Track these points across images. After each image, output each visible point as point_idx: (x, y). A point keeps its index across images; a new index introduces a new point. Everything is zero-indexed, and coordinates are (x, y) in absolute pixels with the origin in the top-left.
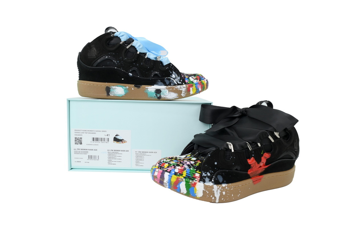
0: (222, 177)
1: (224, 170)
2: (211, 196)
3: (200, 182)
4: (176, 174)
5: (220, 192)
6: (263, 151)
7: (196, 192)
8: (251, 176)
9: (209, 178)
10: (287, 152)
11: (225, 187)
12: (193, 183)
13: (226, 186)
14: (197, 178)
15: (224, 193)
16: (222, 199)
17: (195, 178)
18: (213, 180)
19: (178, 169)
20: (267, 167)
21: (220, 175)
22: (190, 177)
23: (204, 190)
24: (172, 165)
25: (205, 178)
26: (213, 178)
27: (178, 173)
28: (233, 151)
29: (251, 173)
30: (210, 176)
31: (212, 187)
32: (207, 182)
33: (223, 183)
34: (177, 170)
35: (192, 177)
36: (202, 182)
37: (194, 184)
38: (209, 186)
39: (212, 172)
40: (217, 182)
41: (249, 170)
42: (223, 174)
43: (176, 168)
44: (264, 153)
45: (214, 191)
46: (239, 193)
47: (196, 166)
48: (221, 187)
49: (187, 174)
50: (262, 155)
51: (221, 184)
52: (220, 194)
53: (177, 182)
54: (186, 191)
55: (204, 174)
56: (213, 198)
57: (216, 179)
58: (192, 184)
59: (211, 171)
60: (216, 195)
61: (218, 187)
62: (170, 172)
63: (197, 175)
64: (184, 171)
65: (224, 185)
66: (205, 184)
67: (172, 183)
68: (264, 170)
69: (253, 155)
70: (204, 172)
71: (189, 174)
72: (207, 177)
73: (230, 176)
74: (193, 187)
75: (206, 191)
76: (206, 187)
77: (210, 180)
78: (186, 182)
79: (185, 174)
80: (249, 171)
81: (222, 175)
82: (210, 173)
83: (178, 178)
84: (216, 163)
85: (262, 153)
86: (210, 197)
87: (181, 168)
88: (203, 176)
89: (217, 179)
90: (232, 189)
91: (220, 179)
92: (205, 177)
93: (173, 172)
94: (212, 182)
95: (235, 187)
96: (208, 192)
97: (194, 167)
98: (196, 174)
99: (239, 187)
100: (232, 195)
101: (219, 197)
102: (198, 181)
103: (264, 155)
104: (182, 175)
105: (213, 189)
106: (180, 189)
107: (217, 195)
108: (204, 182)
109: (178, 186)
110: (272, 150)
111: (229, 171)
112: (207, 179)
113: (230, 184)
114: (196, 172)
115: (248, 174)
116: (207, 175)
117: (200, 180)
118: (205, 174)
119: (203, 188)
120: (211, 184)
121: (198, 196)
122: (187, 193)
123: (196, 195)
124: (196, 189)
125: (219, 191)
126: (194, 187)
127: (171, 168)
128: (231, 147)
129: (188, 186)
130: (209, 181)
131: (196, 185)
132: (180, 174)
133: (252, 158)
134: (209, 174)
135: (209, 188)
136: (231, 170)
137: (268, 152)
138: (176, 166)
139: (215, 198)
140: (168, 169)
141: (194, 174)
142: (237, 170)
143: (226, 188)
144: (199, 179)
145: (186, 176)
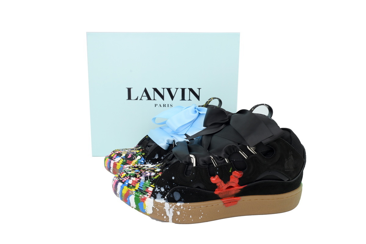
0: (179, 194)
1: (182, 187)
2: (163, 215)
3: (151, 197)
4: (129, 186)
5: (173, 212)
6: (231, 169)
7: (145, 208)
8: (220, 196)
9: (161, 194)
10: (270, 171)
11: (180, 206)
12: (143, 197)
13: (182, 205)
14: (149, 192)
15: (178, 213)
16: (177, 220)
17: (147, 193)
18: (166, 197)
19: (133, 180)
20: (242, 187)
21: (177, 191)
22: (142, 190)
23: (154, 207)
24: (129, 175)
25: (157, 194)
26: (166, 194)
27: (131, 185)
28: (194, 165)
29: (220, 193)
30: (164, 191)
31: (163, 205)
32: (158, 199)
33: (180, 201)
34: (130, 182)
35: (144, 191)
36: (153, 198)
37: (144, 199)
38: (160, 203)
39: (169, 187)
40: (171, 200)
41: (216, 189)
42: (182, 191)
43: (131, 179)
44: (232, 171)
45: (165, 210)
46: (202, 215)
47: (153, 179)
48: (174, 206)
49: (139, 187)
50: (231, 174)
51: (176, 202)
52: (173, 214)
53: (128, 195)
54: (135, 205)
55: (157, 190)
56: (165, 217)
57: (171, 196)
58: (142, 199)
59: (167, 187)
60: (168, 214)
61: (170, 205)
62: (124, 183)
63: (151, 189)
64: (137, 183)
65: (178, 204)
66: (156, 200)
67: (123, 195)
68: (240, 191)
69: (217, 173)
70: (157, 187)
71: (142, 188)
72: (159, 192)
73: (191, 194)
74: (142, 203)
75: (156, 208)
76: (156, 204)
77: (163, 197)
78: (136, 195)
79: (137, 186)
80: (217, 191)
81: (180, 192)
82: (164, 188)
83: (129, 191)
84: (173, 178)
85: (230, 171)
86: (161, 215)
87: (136, 179)
88: (155, 191)
89: (173, 196)
90: (190, 209)
91: (177, 196)
92: (157, 192)
93: (127, 184)
94: (165, 199)
95: (195, 208)
96: (158, 210)
97: (151, 180)
98: (150, 187)
99: (201, 208)
100: (191, 217)
101: (172, 217)
102: (149, 196)
103: (233, 174)
104: (135, 187)
105: (164, 207)
106: (130, 203)
107: (170, 215)
108: (155, 197)
109: (128, 199)
110: (246, 168)
111: (188, 188)
112: (159, 195)
113: (188, 203)
114: (150, 186)
115: (216, 194)
116: (160, 190)
117: (152, 196)
118: (159, 189)
119: (153, 204)
120: (162, 201)
121: (147, 213)
122: (136, 207)
123: (145, 211)
124: (145, 205)
125: (171, 210)
126: (144, 202)
127: (126, 178)
128: (194, 160)
129: (137, 200)
130: (161, 197)
131: (145, 200)
132: (133, 186)
133: (217, 176)
134: (163, 190)
135: (159, 205)
136: (191, 187)
137: (239, 170)
138: (132, 177)
139: (167, 217)
140: (123, 180)
141: (147, 188)
142: (198, 187)
143: (182, 207)
144: (151, 193)
145: (139, 189)
